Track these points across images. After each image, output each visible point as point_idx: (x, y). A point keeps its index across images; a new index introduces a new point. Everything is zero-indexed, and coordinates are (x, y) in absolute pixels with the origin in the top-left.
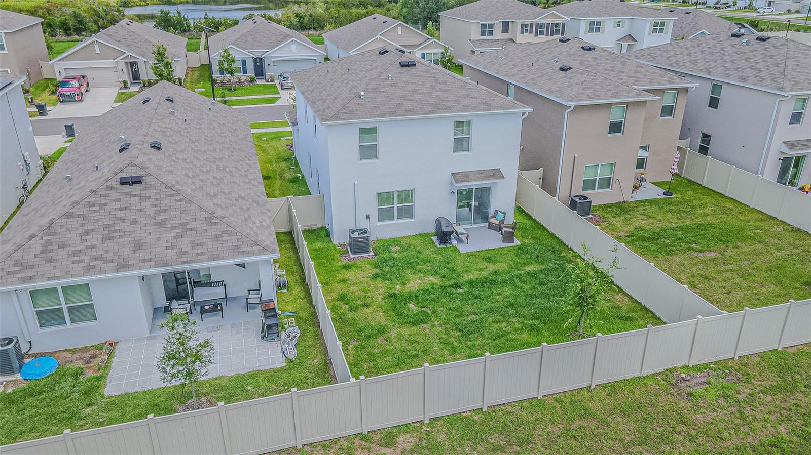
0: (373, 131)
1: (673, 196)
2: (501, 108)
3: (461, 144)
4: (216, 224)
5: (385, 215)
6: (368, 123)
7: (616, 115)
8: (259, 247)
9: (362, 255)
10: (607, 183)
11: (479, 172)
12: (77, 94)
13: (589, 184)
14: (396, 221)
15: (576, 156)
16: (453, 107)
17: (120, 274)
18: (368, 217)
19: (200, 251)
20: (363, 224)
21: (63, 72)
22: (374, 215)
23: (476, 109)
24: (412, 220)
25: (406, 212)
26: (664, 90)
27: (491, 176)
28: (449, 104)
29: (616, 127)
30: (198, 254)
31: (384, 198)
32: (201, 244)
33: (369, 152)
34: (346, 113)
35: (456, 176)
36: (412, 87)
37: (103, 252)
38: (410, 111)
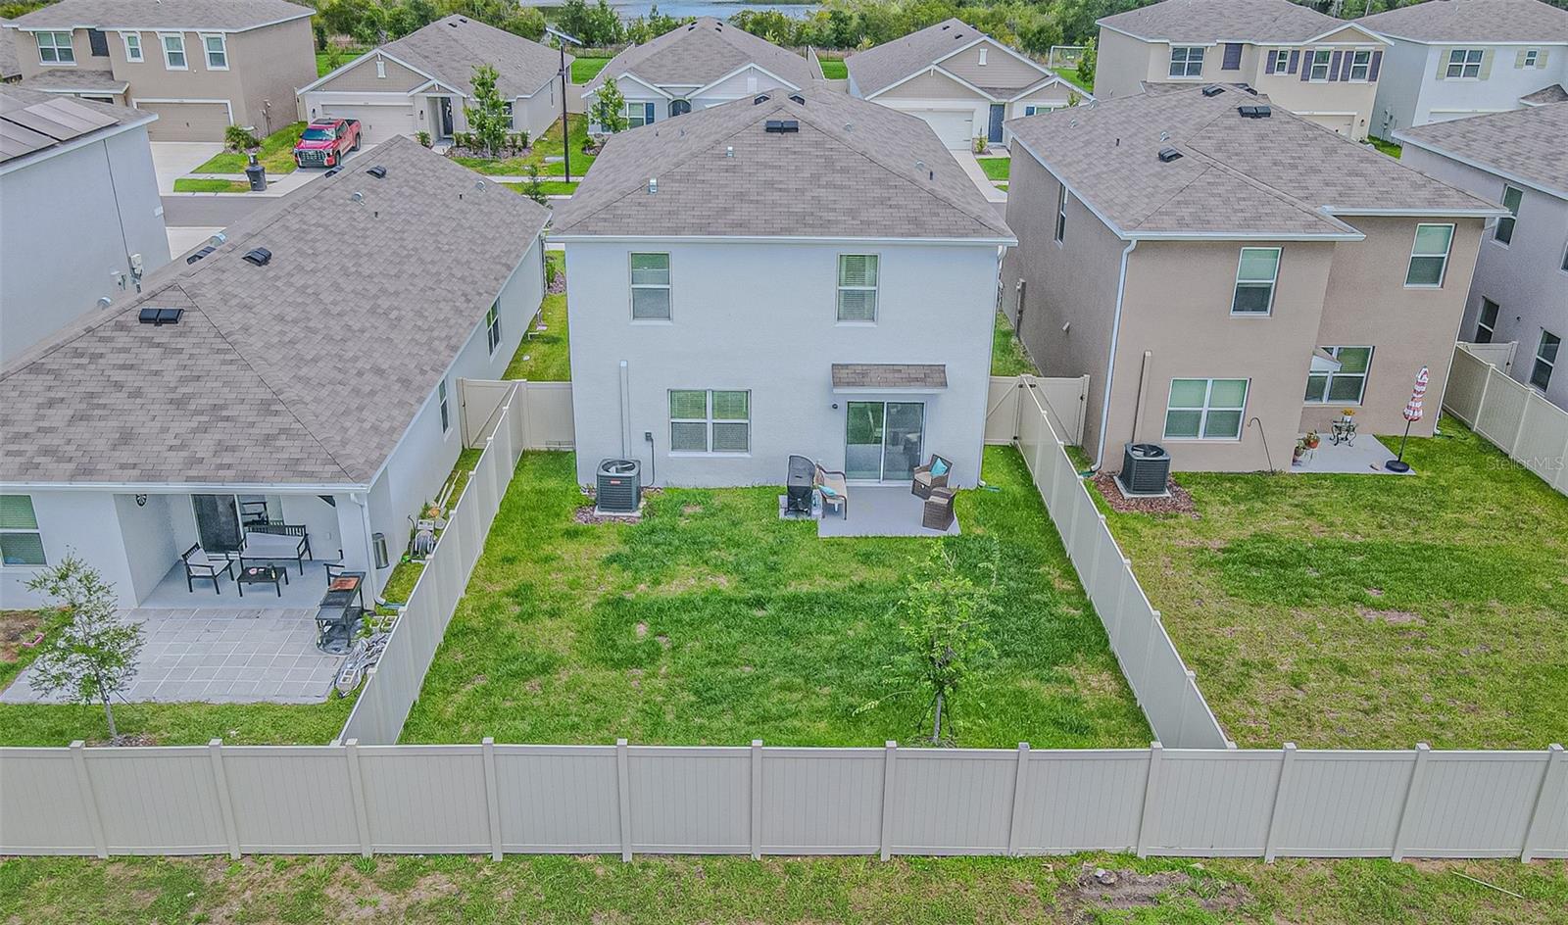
0: (660, 260)
1: (1410, 472)
2: (948, 233)
3: (856, 304)
4: (276, 413)
5: (686, 437)
6: (652, 243)
7: (1254, 269)
8: (336, 468)
9: (617, 514)
10: (1228, 423)
11: (894, 369)
12: (328, 154)
13: (1181, 423)
14: (710, 454)
15: (1148, 354)
16: (837, 222)
17: (75, 485)
18: (649, 437)
19: (226, 461)
20: (638, 451)
21: (319, 110)
22: (663, 436)
23: (887, 231)
24: (746, 455)
25: (735, 437)
26: (1412, 221)
27: (917, 380)
28: (831, 216)
29: (1253, 298)
30: (221, 467)
31: (685, 402)
32: (233, 449)
33: (651, 302)
34: (605, 220)
35: (841, 375)
36: (770, 174)
37: (62, 442)
38: (741, 226)
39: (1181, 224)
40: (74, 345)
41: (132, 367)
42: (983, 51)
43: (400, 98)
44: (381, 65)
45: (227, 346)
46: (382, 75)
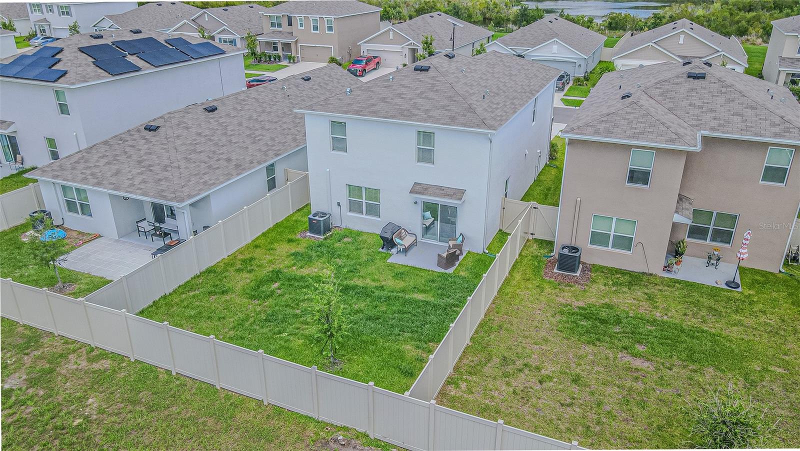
0: (342, 125)
1: (740, 289)
2: (464, 125)
3: (425, 156)
4: (167, 171)
5: (355, 207)
6: (339, 117)
7: (639, 162)
9: (316, 236)
10: (625, 243)
11: (441, 188)
12: (360, 71)
13: (598, 239)
14: (364, 216)
15: (579, 199)
16: (416, 115)
18: (339, 204)
19: (142, 187)
20: (335, 210)
21: (366, 51)
22: (345, 205)
23: (437, 121)
24: (379, 219)
25: (373, 210)
26: (766, 145)
29: (638, 177)
30: (139, 188)
31: (354, 190)
32: (146, 182)
33: (339, 144)
34: (324, 105)
35: (418, 189)
38: (375, 113)
39: (597, 132)
40: (121, 136)
41: (133, 146)
42: (682, 37)
43: (397, 48)
44: (391, 33)
45: (166, 142)
46: (391, 38)
